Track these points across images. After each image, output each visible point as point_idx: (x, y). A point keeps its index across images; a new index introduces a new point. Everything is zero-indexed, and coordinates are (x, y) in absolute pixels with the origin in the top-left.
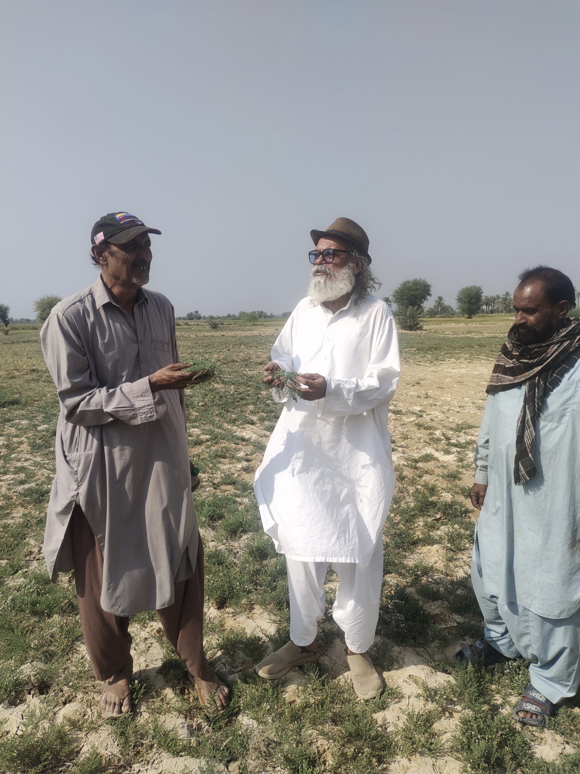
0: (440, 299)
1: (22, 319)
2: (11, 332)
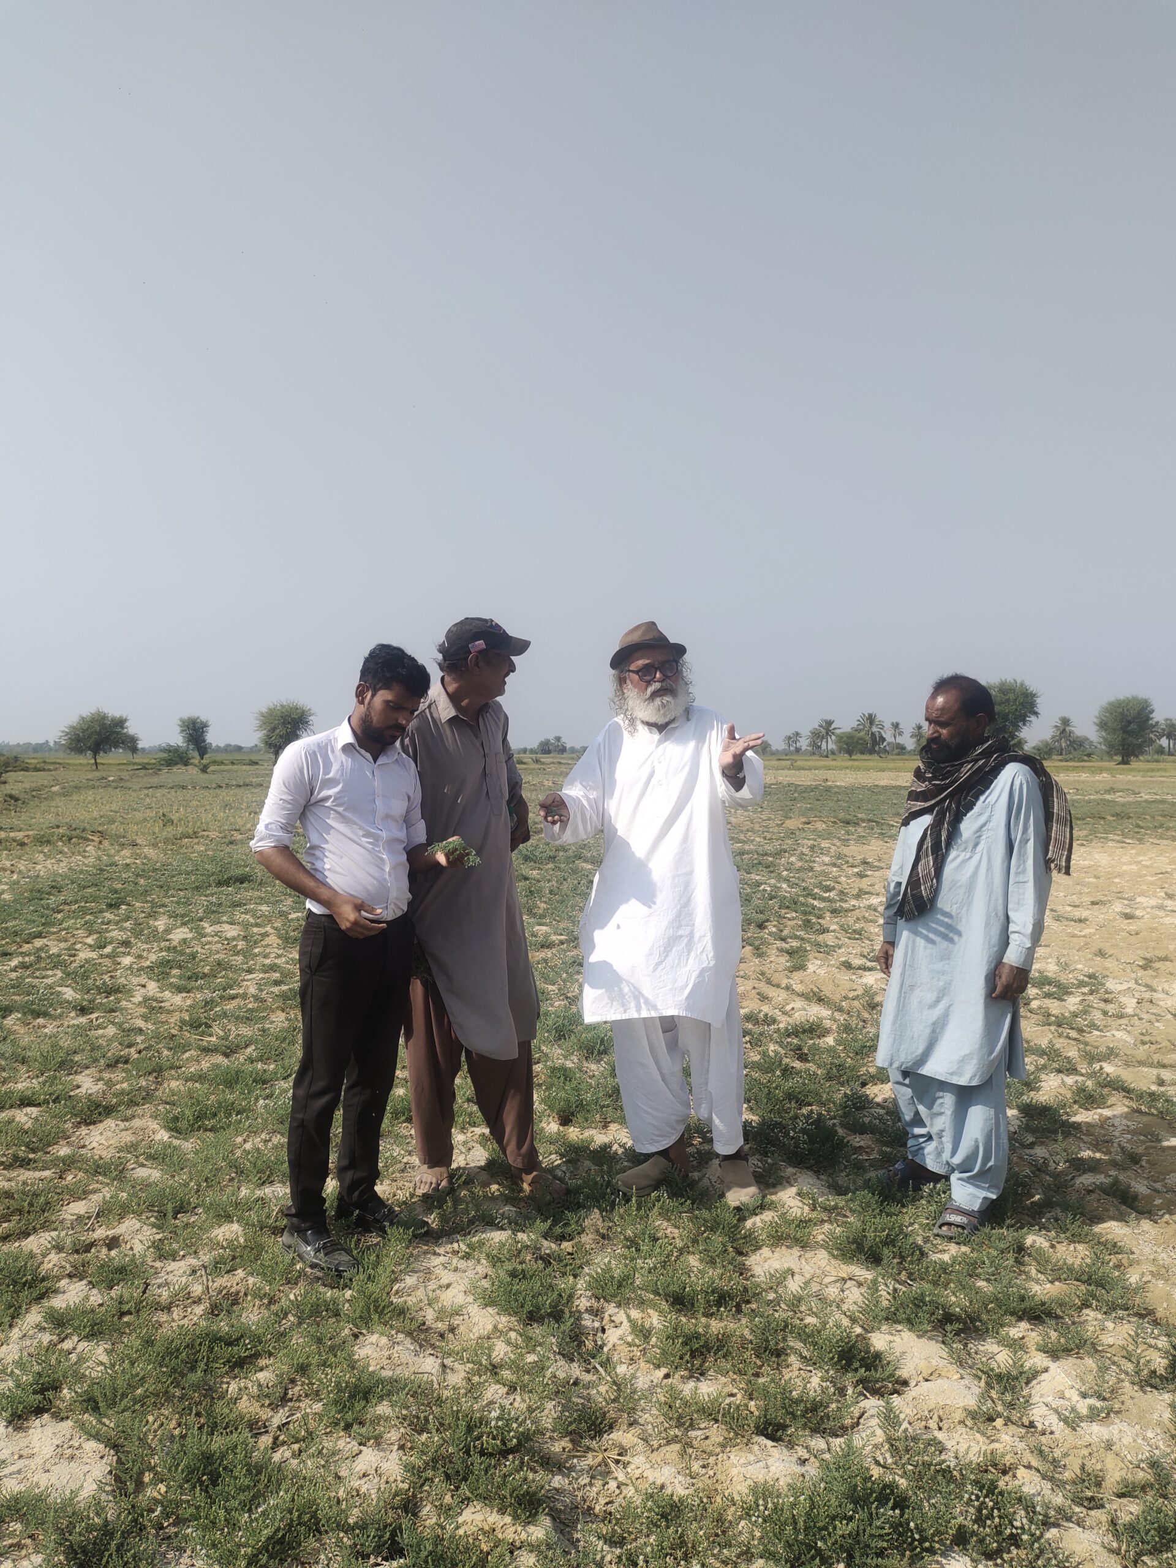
0: (1066, 722)
1: (228, 745)
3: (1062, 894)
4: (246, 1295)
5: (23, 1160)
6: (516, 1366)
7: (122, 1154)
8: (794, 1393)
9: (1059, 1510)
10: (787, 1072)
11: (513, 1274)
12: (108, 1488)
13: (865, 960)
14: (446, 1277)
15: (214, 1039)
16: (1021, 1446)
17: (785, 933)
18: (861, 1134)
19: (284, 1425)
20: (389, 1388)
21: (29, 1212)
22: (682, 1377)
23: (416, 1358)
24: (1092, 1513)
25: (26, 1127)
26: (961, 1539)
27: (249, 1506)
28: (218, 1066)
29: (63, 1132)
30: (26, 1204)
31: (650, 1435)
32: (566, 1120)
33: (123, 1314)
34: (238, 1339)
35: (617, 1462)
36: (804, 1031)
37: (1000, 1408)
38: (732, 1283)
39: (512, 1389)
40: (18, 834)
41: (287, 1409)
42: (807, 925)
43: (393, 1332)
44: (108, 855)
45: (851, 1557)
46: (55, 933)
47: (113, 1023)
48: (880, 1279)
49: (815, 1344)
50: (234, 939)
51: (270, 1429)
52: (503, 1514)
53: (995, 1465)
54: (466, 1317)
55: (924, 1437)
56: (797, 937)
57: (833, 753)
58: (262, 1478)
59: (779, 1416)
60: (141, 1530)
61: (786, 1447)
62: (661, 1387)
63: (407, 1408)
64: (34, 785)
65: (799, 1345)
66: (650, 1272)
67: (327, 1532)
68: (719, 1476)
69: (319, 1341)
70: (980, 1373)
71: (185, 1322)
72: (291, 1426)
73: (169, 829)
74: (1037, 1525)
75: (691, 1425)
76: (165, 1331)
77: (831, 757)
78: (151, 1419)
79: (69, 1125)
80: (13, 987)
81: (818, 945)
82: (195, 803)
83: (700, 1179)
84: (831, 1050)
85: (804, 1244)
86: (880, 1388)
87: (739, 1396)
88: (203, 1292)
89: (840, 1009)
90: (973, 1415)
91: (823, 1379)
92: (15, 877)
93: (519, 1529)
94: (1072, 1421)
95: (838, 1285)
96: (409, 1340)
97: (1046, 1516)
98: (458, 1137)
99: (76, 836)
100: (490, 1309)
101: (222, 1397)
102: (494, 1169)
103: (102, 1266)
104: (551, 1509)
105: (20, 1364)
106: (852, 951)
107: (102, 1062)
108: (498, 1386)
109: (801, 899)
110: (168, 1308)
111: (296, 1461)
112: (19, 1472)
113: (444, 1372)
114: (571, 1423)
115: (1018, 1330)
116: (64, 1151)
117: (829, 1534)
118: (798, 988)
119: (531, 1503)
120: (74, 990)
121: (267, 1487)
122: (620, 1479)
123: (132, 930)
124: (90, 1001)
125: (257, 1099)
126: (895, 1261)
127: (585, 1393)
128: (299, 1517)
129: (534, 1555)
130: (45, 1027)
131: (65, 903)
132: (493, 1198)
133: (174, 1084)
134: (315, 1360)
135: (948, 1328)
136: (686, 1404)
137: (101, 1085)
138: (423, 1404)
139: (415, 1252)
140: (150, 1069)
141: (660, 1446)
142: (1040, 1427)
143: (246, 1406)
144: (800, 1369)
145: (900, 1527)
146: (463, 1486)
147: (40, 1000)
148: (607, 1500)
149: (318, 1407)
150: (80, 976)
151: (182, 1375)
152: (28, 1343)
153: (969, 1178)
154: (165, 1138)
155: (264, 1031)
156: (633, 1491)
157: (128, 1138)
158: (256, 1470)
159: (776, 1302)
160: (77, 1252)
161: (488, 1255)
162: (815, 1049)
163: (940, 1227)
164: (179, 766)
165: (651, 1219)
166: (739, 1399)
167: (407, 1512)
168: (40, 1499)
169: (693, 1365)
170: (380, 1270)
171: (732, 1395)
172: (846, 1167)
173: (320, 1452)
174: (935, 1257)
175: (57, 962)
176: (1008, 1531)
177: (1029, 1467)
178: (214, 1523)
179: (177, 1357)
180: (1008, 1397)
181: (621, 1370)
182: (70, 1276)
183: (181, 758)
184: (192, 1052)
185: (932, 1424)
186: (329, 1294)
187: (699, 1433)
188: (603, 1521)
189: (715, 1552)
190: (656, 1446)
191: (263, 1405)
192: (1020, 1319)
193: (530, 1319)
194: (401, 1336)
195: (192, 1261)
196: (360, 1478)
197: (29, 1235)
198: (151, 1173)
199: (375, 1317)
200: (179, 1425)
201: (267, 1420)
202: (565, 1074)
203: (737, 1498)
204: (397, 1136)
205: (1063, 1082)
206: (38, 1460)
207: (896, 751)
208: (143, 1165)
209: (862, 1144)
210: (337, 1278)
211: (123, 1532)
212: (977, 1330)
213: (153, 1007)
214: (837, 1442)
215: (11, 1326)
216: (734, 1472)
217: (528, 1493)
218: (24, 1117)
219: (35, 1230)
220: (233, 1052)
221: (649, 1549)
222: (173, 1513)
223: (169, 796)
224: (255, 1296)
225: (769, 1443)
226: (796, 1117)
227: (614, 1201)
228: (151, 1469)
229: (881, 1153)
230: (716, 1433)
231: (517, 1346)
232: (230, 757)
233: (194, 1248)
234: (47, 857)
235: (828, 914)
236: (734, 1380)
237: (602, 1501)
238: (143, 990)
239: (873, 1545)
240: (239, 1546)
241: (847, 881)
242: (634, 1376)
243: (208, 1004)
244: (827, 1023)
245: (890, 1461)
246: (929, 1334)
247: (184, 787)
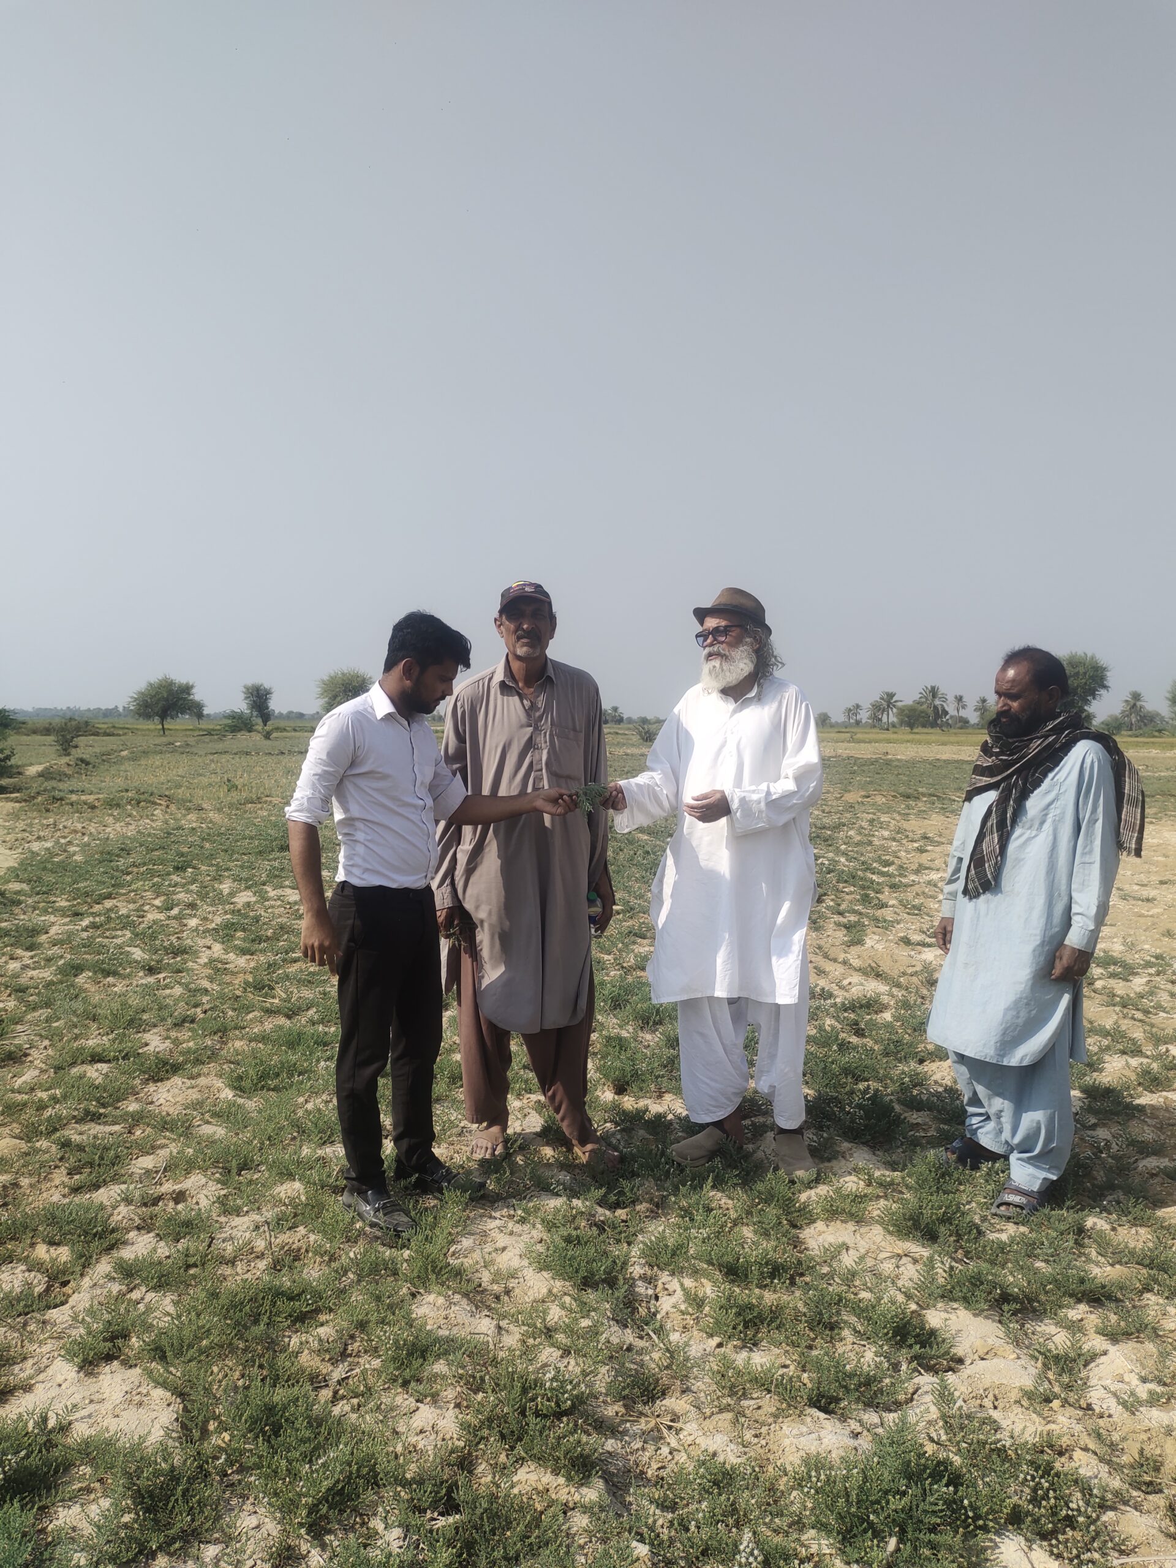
0: (1136, 696)
1: (291, 712)
2: (275, 735)
3: (1129, 873)
4: (307, 1251)
5: (94, 1115)
6: (570, 1330)
7: (188, 1111)
8: (848, 1367)
9: (1117, 1493)
10: (844, 1046)
11: (568, 1240)
12: (174, 1435)
13: (924, 936)
14: (502, 1240)
15: (276, 1001)
16: (1078, 1428)
17: (843, 907)
18: (918, 1110)
19: (343, 1379)
20: (447, 1347)
21: (99, 1165)
22: (735, 1347)
23: (472, 1319)
24: (1150, 1497)
25: (97, 1082)
26: (1016, 1519)
27: (309, 1458)
28: (281, 1027)
29: (133, 1088)
30: (97, 1157)
31: (703, 1403)
32: (620, 1090)
33: (188, 1267)
34: (299, 1295)
35: (670, 1428)
36: (861, 1007)
37: (1057, 1389)
38: (786, 1256)
39: (566, 1352)
40: (88, 797)
41: (346, 1364)
42: (865, 899)
43: (450, 1293)
44: (174, 819)
45: (903, 1531)
46: (124, 894)
47: (179, 983)
48: (936, 1257)
49: (869, 1319)
50: (296, 903)
51: (330, 1383)
52: (557, 1475)
53: (1051, 1446)
54: (522, 1280)
55: (979, 1415)
56: (855, 912)
57: (894, 726)
58: (322, 1430)
59: (833, 1389)
60: (206, 1476)
61: (839, 1420)
62: (714, 1356)
63: (463, 1367)
64: (104, 749)
65: (853, 1319)
66: (704, 1242)
67: (384, 1485)
68: (771, 1446)
69: (378, 1298)
70: (1037, 1354)
71: (249, 1276)
72: (350, 1381)
73: (234, 794)
74: (1093, 1507)
75: (744, 1394)
76: (229, 1284)
77: (892, 730)
78: (215, 1369)
79: (137, 1081)
80: (84, 947)
81: (877, 920)
82: (258, 769)
83: (754, 1152)
84: (888, 1026)
85: (860, 1220)
86: (935, 1365)
87: (792, 1368)
88: (266, 1248)
89: (898, 985)
90: (1030, 1395)
91: (876, 1354)
92: (86, 839)
93: (573, 1490)
94: (1131, 1406)
95: (893, 1260)
96: (465, 1301)
97: (1103, 1498)
98: (513, 1103)
99: (144, 800)
100: (544, 1273)
101: (284, 1349)
102: (549, 1134)
103: (169, 1219)
104: (604, 1472)
105: (90, 1311)
106: (911, 927)
107: (169, 1021)
108: (552, 1349)
109: (859, 873)
110: (232, 1262)
111: (355, 1416)
112: (90, 1416)
113: (499, 1333)
114: (624, 1388)
115: (1078, 1312)
116: (133, 1107)
117: (882, 1508)
118: (856, 963)
119: (584, 1465)
120: (143, 950)
121: (326, 1439)
122: (672, 1445)
123: (199, 893)
124: (158, 962)
125: (318, 1061)
126: (952, 1239)
127: (638, 1358)
128: (358, 1470)
129: (587, 1516)
130: (115, 985)
131: (134, 865)
132: (549, 1165)
133: (238, 1044)
134: (374, 1317)
135: (1006, 1307)
136: (739, 1373)
137: (168, 1043)
138: (479, 1364)
139: (472, 1215)
140: (215, 1028)
141: (713, 1414)
142: (1097, 1409)
143: (306, 1360)
144: (854, 1343)
145: (953, 1505)
146: (519, 1447)
147: (110, 959)
148: (660, 1465)
149: (376, 1363)
150: (148, 937)
151: (246, 1328)
152: (99, 1292)
153: (1030, 1158)
154: (230, 1097)
155: (325, 994)
156: (685, 1457)
157: (194, 1095)
158: (316, 1422)
159: (830, 1276)
160: (145, 1205)
161: (543, 1221)
162: (872, 1024)
163: (998, 1206)
164: (243, 732)
165: (705, 1190)
166: (792, 1370)
167: (463, 1470)
168: (109, 1443)
169: (746, 1335)
170: (437, 1231)
171: (785, 1366)
172: (902, 1144)
173: (379, 1407)
174: (992, 1236)
175: (126, 923)
176: (1064, 1513)
177: (1086, 1449)
178: (275, 1472)
179: (241, 1311)
180: (1066, 1379)
181: (675, 1337)
182: (138, 1228)
183: (246, 725)
184: (256, 1013)
185: (987, 1403)
186: (387, 1253)
187: (752, 1402)
188: (655, 1486)
189: (767, 1520)
190: (708, 1414)
191: (323, 1360)
192: (1079, 1301)
193: (585, 1285)
194: (457, 1297)
195: (255, 1217)
196: (417, 1435)
197: (99, 1187)
198: (215, 1130)
199: (433, 1277)
200: (243, 1376)
201: (328, 1374)
202: (620, 1044)
203: (789, 1468)
204: (454, 1101)
205: (1127, 1063)
206: (108, 1406)
207: (959, 725)
208: (208, 1122)
209: (919, 1120)
210: (395, 1238)
211: (189, 1478)
212: (1034, 1310)
213: (218, 969)
214: (891, 1417)
215: (82, 1275)
216: (786, 1442)
217: (581, 1455)
218: (95, 1073)
219: (105, 1183)
220: (295, 1014)
221: (701, 1515)
222: (236, 1461)
223: (233, 762)
224: (316, 1253)
225: (822, 1415)
226: (852, 1092)
227: (668, 1171)
228: (216, 1418)
229: (939, 1130)
230: (769, 1403)
231: (571, 1311)
232: (292, 724)
233: (257, 1205)
234: (117, 820)
235: (887, 889)
236: (787, 1352)
237: (655, 1466)
238: (208, 952)
239: (927, 1521)
240: (300, 1495)
241: (907, 855)
242: (687, 1344)
243: (271, 966)
244: (885, 999)
245: (944, 1438)
246: (985, 1313)
247: (247, 753)
